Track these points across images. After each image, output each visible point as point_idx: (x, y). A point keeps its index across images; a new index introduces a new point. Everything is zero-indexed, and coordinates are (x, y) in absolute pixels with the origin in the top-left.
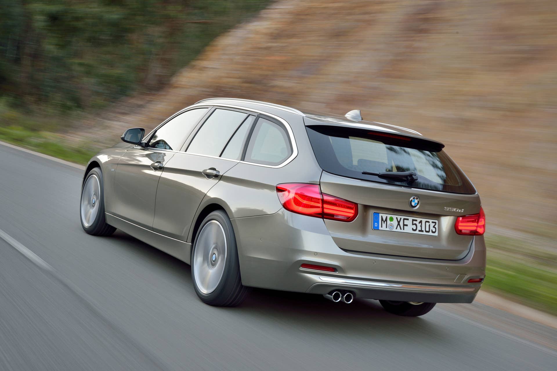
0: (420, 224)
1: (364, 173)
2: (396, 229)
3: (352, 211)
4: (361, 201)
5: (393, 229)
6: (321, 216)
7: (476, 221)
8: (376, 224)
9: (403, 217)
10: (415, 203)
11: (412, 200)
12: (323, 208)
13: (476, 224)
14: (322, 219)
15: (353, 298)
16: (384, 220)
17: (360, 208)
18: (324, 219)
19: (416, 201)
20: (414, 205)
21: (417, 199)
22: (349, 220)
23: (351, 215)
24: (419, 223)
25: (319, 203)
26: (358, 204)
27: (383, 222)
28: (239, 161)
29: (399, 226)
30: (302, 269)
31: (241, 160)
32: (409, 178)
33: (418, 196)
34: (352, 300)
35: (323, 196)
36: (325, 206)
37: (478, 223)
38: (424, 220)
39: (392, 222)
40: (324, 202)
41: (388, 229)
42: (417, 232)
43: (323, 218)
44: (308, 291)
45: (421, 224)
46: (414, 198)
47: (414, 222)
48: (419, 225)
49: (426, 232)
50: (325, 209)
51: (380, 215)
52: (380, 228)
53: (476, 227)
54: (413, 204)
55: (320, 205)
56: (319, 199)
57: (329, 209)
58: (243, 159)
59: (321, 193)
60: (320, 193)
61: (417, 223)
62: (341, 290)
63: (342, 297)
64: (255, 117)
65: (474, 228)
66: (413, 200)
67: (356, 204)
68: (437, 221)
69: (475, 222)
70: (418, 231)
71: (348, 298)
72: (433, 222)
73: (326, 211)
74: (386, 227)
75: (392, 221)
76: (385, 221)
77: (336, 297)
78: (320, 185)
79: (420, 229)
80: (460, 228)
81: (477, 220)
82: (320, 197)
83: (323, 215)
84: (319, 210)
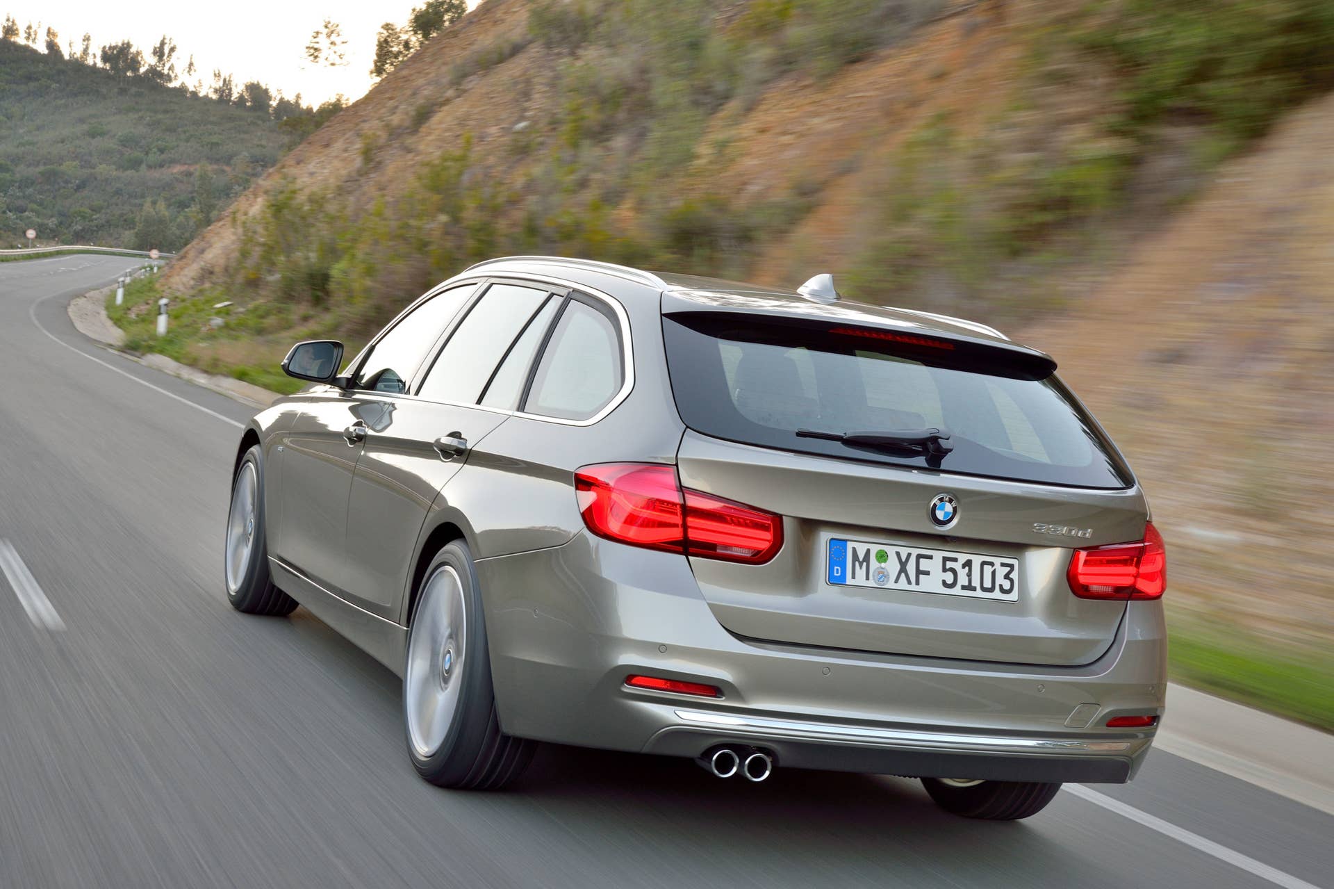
0: (967, 568)
1: (801, 434)
2: (896, 581)
3: (768, 536)
4: (790, 507)
5: (887, 581)
6: (681, 549)
7: (1133, 560)
8: (837, 570)
9: (915, 552)
10: (946, 513)
11: (935, 505)
12: (685, 527)
13: (1131, 570)
14: (684, 557)
15: (769, 767)
16: (861, 559)
17: (788, 526)
18: (690, 558)
19: (949, 508)
20: (942, 519)
21: (951, 501)
22: (759, 558)
23: (764, 546)
24: (964, 567)
25: (675, 514)
26: (784, 517)
27: (857, 563)
28: (510, 413)
29: (903, 575)
30: (627, 689)
31: (518, 410)
32: (931, 446)
33: (954, 495)
34: (767, 773)
35: (686, 495)
36: (691, 521)
37: (1138, 565)
38: (977, 560)
39: (883, 565)
40: (687, 511)
41: (871, 583)
42: (957, 590)
43: (687, 554)
44: (646, 749)
45: (970, 570)
46: (941, 500)
47: (949, 565)
48: (962, 573)
49: (984, 589)
50: (689, 530)
51: (850, 545)
52: (849, 581)
53: (1133, 578)
54: (940, 515)
55: (677, 519)
56: (674, 504)
57: (700, 531)
58: (521, 407)
59: (681, 489)
60: (677, 487)
61: (957, 566)
62: (739, 746)
63: (741, 765)
64: (562, 299)
65: (1127, 581)
66: (938, 504)
67: (778, 518)
68: (1015, 562)
69: (1131, 565)
70: (960, 587)
71: (757, 768)
72: (1003, 565)
73: (693, 535)
74: (867, 579)
75: (885, 561)
76: (864, 561)
77: (725, 764)
78: (677, 465)
79: (966, 584)
80: (1083, 580)
81: (1135, 559)
82: (675, 498)
83: (686, 547)
84: (676, 533)
